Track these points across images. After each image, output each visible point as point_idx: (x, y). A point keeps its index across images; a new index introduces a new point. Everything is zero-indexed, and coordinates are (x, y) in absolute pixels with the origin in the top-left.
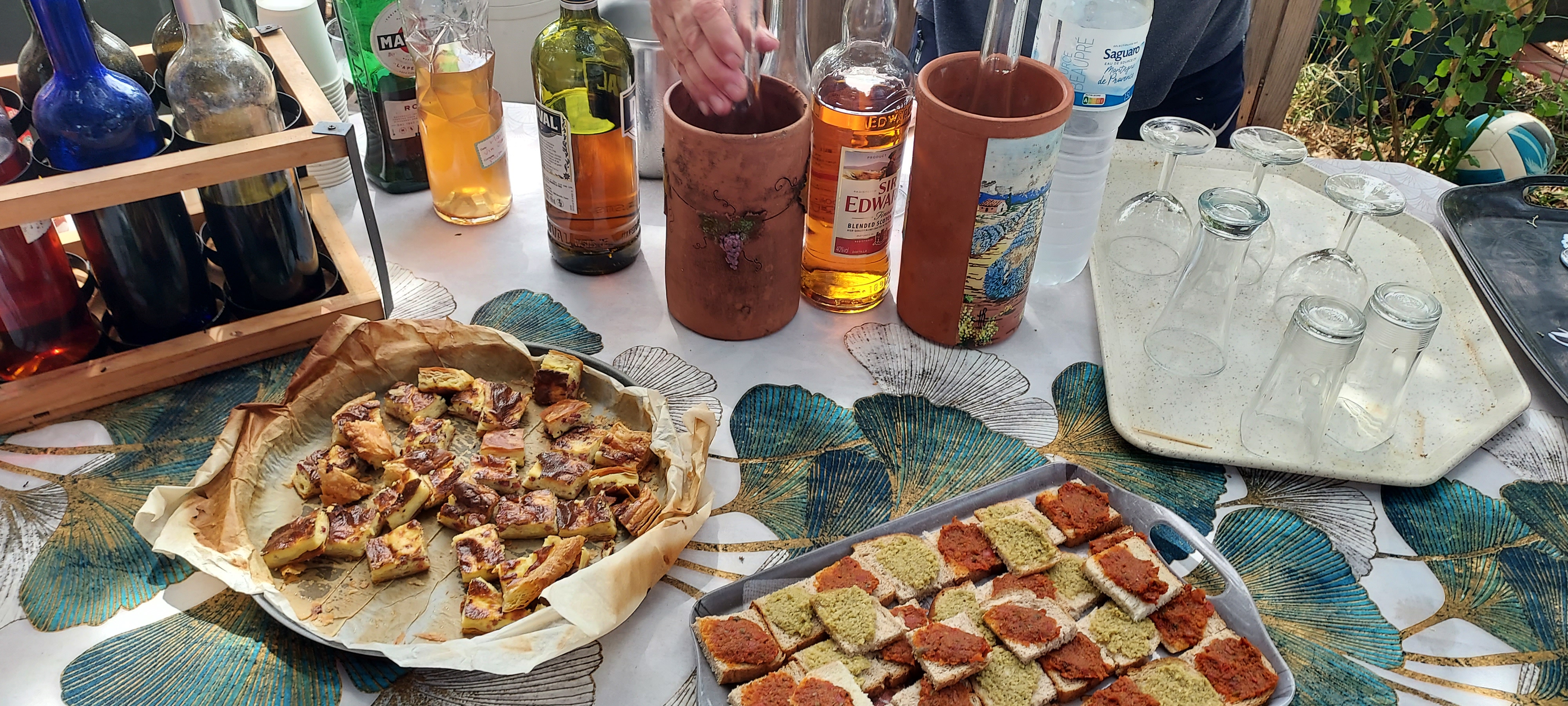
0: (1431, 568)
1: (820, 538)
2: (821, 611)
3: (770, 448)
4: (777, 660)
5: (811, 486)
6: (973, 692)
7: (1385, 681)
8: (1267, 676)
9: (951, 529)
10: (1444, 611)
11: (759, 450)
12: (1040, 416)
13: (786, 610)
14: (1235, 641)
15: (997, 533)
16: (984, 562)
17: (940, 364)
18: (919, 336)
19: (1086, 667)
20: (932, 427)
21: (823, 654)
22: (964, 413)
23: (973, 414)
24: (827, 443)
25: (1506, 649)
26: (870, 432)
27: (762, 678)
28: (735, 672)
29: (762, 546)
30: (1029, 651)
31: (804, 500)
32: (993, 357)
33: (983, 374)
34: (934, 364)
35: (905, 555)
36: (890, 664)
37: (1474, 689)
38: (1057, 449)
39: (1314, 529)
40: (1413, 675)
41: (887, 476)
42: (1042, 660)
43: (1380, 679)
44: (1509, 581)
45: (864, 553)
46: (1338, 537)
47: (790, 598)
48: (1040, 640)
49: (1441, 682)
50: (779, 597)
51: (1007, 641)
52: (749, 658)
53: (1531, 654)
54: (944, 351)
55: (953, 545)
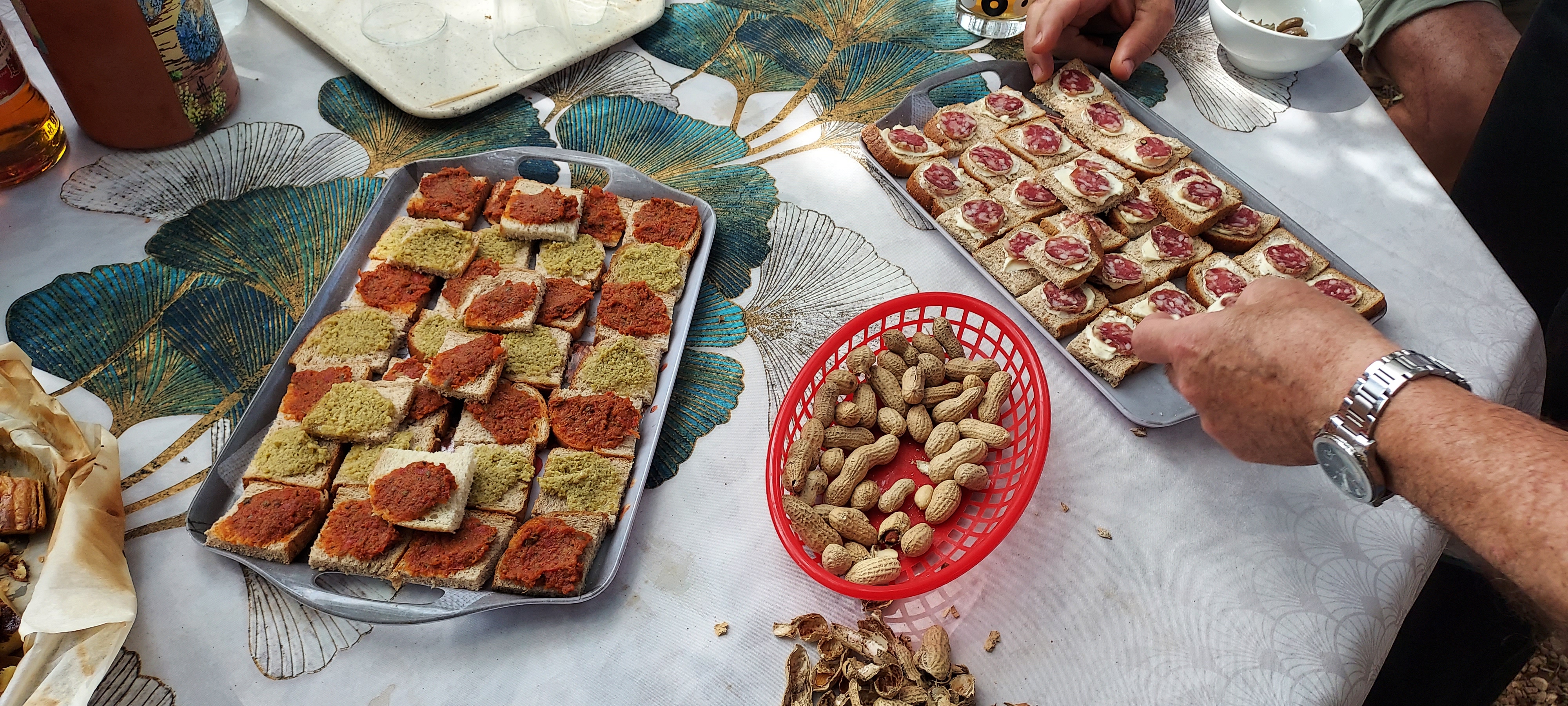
0: (711, 73)
1: (245, 383)
2: (322, 430)
3: (98, 349)
4: (322, 499)
5: (185, 350)
6: (514, 382)
7: (749, 165)
8: (688, 212)
9: (365, 282)
10: (740, 95)
11: (88, 360)
12: (338, 148)
13: (286, 457)
14: (648, 205)
15: (410, 254)
16: (420, 287)
17: (195, 162)
18: (145, 150)
19: (575, 297)
20: (249, 220)
21: (360, 460)
22: (266, 189)
23: (276, 184)
24: (157, 303)
25: (792, 94)
26: (193, 265)
27: (326, 524)
28: (294, 541)
29: (192, 435)
30: (527, 318)
31: (191, 366)
32: (242, 126)
33: (248, 145)
34: (190, 166)
35: (347, 332)
36: (427, 420)
37: (796, 132)
38: (380, 164)
39: (619, 97)
40: (760, 149)
41: (252, 290)
42: (541, 319)
43: (745, 165)
44: (757, 50)
45: (306, 359)
46: (638, 93)
47: (279, 445)
48: (527, 304)
49: (777, 142)
50: (266, 453)
51: (503, 325)
52: (297, 519)
53: (804, 87)
54: (187, 149)
55: (381, 293)
